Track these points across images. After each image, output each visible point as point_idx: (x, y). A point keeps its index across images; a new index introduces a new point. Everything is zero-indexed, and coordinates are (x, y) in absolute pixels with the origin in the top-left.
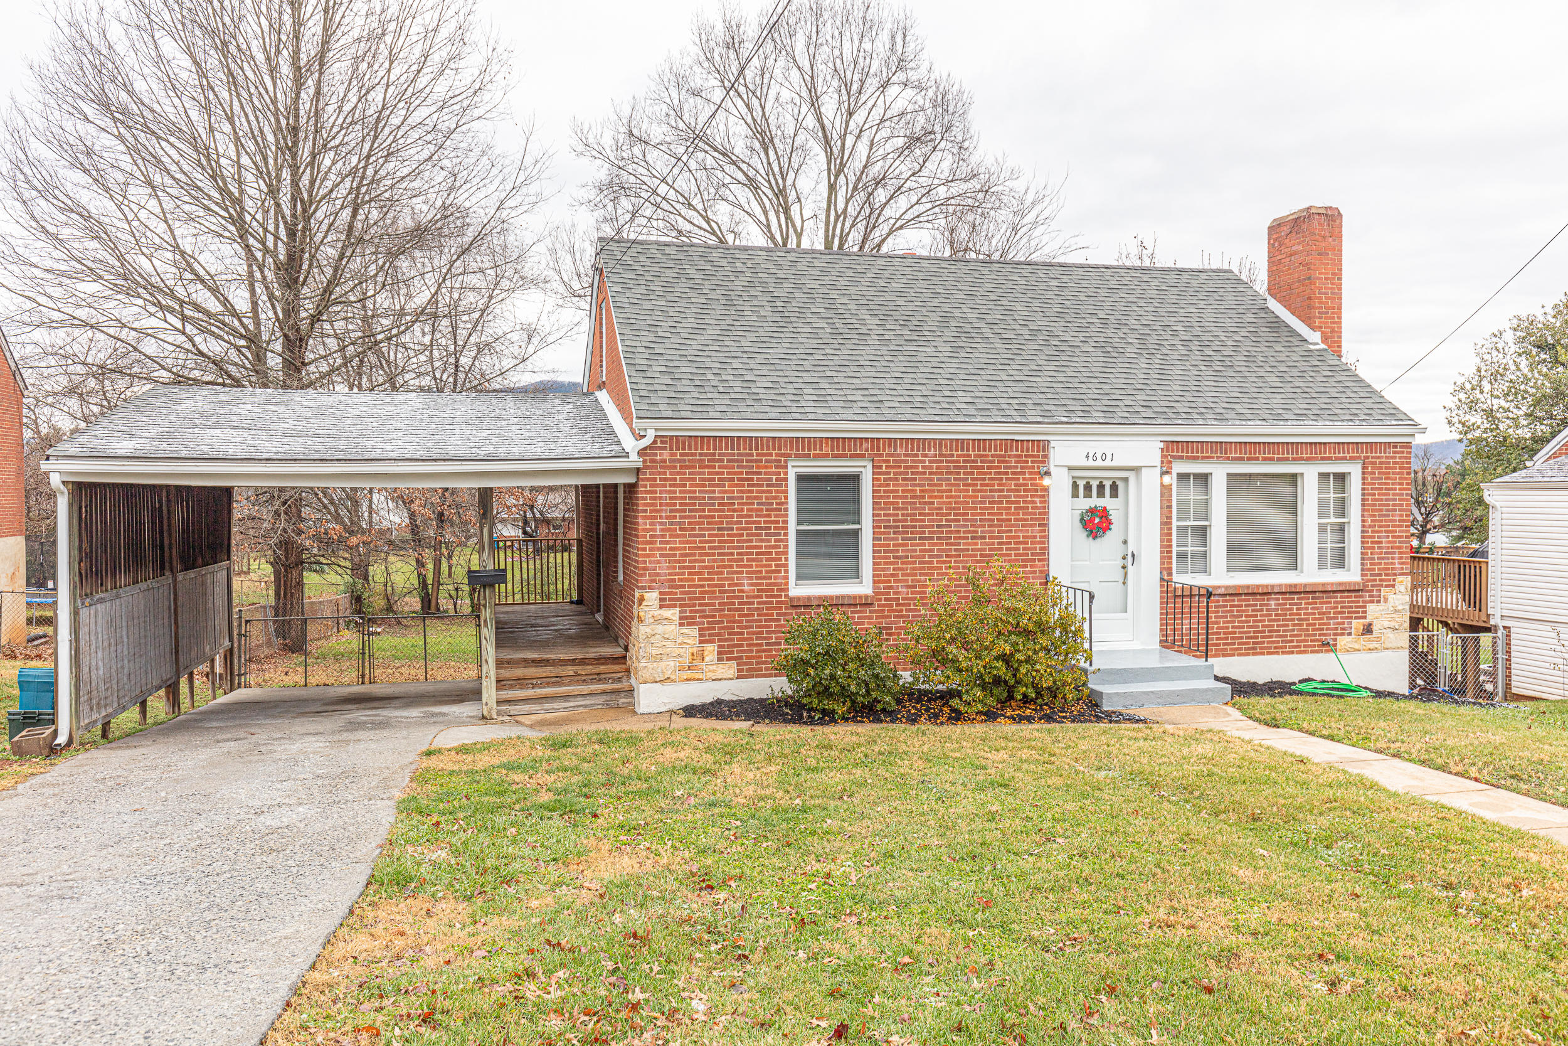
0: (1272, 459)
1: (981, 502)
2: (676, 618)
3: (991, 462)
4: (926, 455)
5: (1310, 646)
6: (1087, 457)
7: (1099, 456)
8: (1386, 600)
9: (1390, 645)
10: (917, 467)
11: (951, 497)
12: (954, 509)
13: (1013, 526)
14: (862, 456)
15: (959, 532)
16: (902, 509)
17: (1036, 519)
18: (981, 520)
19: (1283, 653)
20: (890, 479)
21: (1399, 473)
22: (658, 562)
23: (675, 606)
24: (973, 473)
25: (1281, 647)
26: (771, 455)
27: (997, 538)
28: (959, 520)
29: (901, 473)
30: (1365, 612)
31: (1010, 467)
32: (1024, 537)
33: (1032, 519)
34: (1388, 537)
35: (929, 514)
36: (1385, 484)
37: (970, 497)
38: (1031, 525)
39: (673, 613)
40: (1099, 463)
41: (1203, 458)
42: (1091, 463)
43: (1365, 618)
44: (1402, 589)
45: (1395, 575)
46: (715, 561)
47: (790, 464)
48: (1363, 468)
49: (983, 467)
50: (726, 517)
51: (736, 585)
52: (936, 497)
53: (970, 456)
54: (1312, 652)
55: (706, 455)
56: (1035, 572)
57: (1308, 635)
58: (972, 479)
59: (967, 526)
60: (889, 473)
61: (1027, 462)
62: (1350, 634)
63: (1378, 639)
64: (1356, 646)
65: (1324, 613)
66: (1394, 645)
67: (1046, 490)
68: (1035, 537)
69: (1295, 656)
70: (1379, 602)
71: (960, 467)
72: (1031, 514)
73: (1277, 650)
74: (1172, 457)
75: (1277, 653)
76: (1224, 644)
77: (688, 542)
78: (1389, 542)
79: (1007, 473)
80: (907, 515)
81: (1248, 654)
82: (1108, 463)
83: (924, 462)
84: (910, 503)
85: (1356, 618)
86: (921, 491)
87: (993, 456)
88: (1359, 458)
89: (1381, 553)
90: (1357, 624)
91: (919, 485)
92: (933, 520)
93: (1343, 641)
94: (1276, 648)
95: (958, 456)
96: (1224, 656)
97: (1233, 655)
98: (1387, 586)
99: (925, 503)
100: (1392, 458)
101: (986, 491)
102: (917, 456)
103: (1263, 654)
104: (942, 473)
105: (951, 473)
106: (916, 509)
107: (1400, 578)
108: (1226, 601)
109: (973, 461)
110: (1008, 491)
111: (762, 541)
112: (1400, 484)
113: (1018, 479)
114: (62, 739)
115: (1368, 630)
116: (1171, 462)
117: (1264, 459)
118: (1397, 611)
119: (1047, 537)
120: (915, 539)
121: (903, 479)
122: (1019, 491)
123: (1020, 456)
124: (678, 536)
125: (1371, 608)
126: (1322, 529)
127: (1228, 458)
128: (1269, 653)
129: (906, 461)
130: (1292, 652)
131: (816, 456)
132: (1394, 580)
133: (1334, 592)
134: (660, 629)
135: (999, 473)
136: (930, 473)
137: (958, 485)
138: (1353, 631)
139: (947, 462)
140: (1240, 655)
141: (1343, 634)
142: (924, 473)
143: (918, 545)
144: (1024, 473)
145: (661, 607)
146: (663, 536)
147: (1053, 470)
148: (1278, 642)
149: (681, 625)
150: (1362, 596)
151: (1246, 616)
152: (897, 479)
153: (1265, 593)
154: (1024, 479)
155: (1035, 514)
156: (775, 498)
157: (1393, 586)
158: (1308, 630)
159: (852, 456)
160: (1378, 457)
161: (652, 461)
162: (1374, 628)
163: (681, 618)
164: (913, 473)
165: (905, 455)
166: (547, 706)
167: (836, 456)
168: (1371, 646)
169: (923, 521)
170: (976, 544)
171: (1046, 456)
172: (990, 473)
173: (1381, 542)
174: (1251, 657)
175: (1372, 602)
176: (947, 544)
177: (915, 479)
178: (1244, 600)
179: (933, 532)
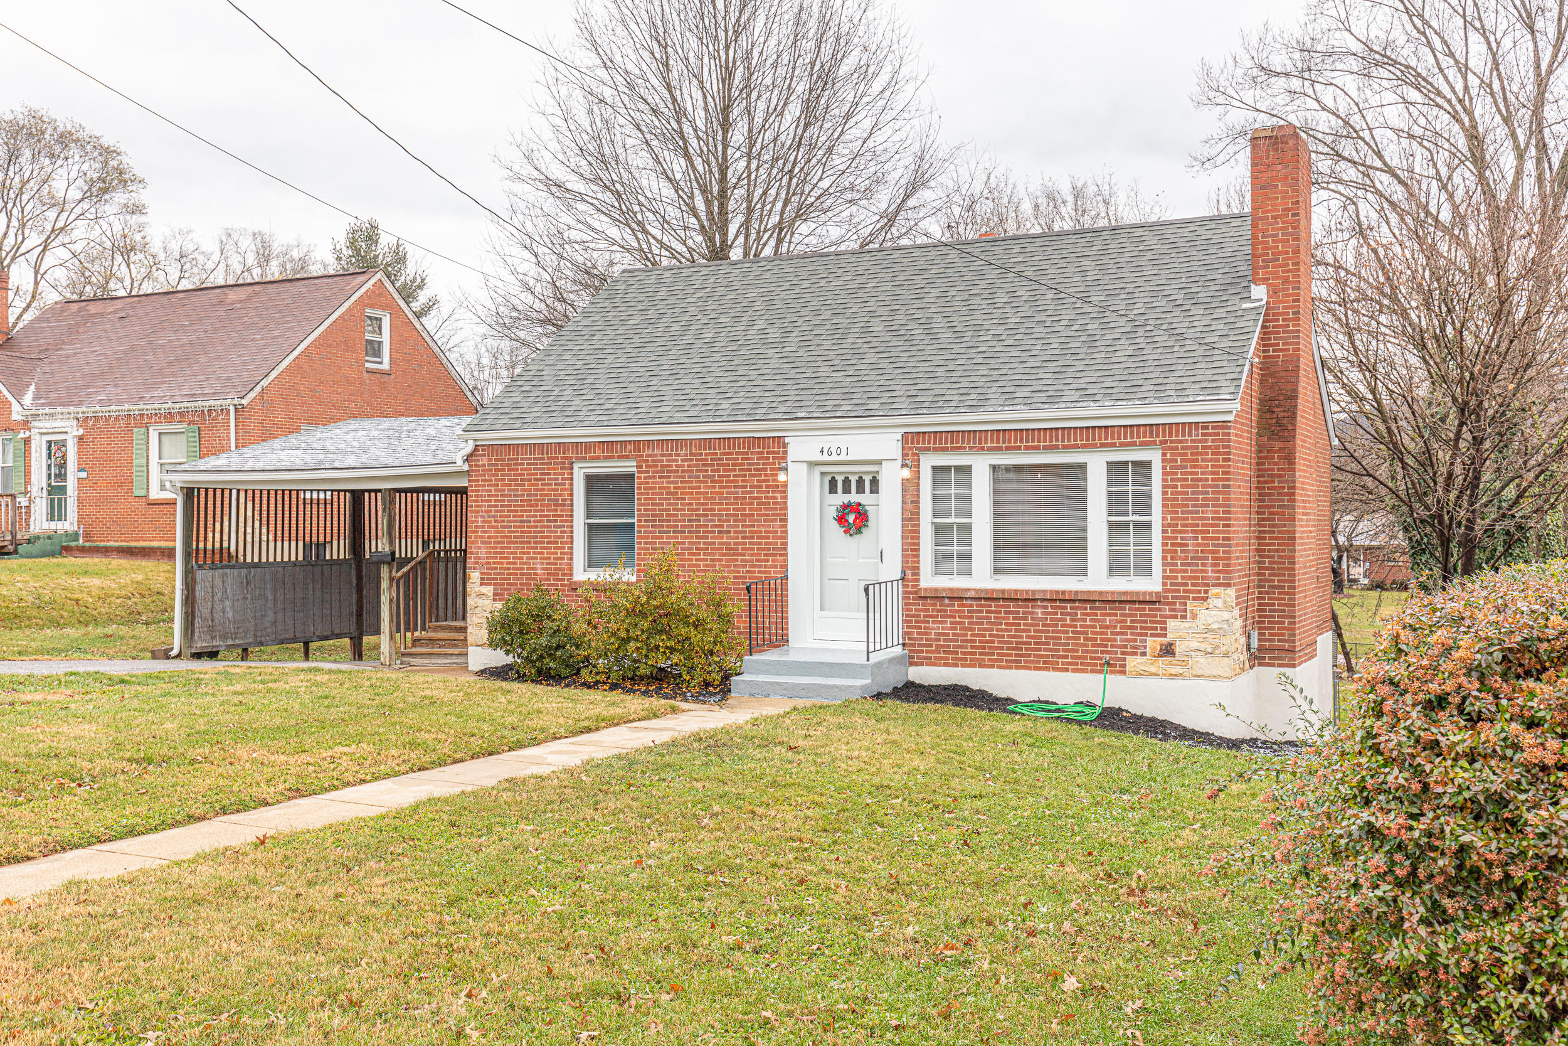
0: (1037, 448)
1: (726, 498)
2: (491, 594)
3: (735, 459)
4: (678, 455)
5: (1089, 664)
6: (822, 452)
7: (833, 450)
8: (1194, 616)
9: (1201, 672)
10: (671, 466)
11: (700, 493)
12: (703, 504)
13: (755, 521)
14: (627, 457)
15: (707, 526)
16: (659, 504)
17: (777, 515)
18: (727, 515)
19: (1054, 669)
20: (649, 477)
21: (1211, 460)
22: (480, 548)
23: (490, 584)
24: (719, 471)
25: (1052, 663)
26: (557, 458)
27: (741, 532)
28: (707, 515)
29: (658, 472)
30: (1166, 629)
31: (753, 464)
32: (766, 532)
33: (773, 515)
34: (1196, 538)
35: (682, 510)
36: (1191, 473)
37: (716, 493)
38: (773, 521)
39: (488, 590)
40: (834, 457)
41: (953, 449)
42: (826, 458)
43: (1165, 636)
44: (1219, 603)
45: (1208, 585)
46: (517, 548)
47: (576, 466)
48: (1164, 455)
49: (728, 465)
50: (526, 511)
51: (533, 569)
52: (687, 493)
53: (716, 454)
54: (1092, 671)
55: (512, 459)
56: (776, 567)
57: (1087, 651)
58: (719, 476)
59: (714, 521)
60: (648, 472)
61: (768, 458)
62: (1144, 654)
63: (1184, 663)
64: (1153, 670)
65: (1107, 627)
66: (1208, 673)
67: (785, 485)
68: (776, 532)
69: (1070, 674)
70: (1184, 617)
71: (708, 465)
72: (772, 509)
73: (1046, 665)
74: (917, 449)
75: (1047, 669)
76: (981, 654)
77: (499, 532)
78: (1198, 545)
79: (750, 470)
80: (663, 510)
81: (1010, 668)
82: (843, 457)
83: (677, 461)
84: (666, 499)
85: (1152, 635)
86: (675, 488)
87: (737, 453)
88: (1154, 443)
89: (1186, 558)
90: (1153, 644)
91: (673, 482)
92: (684, 515)
93: (1132, 662)
94: (1044, 663)
95: (706, 454)
96: (981, 666)
97: (992, 667)
98: (1194, 599)
99: (678, 499)
100: (1201, 441)
101: (730, 487)
102: (671, 455)
103: (1029, 668)
104: (692, 471)
105: (700, 471)
106: (670, 504)
107: (1214, 591)
108: (981, 606)
109: (720, 459)
110: (751, 487)
111: (551, 532)
112: (1212, 473)
113: (760, 475)
114: (174, 652)
115: (1168, 650)
116: (917, 455)
117: (1027, 448)
118: (1208, 630)
119: (786, 532)
120: (669, 532)
121: (660, 477)
122: (761, 487)
123: (762, 453)
124: (493, 527)
125: (1172, 624)
126: (1113, 527)
127: (983, 449)
128: (1036, 668)
129: (662, 461)
130: (1067, 670)
131: (591, 458)
132: (1206, 592)
133: (1121, 602)
134: (480, 602)
135: (743, 470)
136: (683, 471)
137: (706, 482)
138: (1148, 650)
139: (697, 460)
140: (999, 667)
141: (1135, 654)
142: (677, 471)
143: (672, 538)
144: (766, 469)
145: (481, 584)
146: (483, 527)
147: (790, 466)
148: (1048, 657)
149: (495, 600)
150: (1159, 610)
151: (1006, 624)
152: (654, 477)
153: (1029, 599)
154: (766, 475)
155: (776, 509)
156: (560, 495)
157: (1205, 599)
158: (1086, 645)
159: (618, 457)
160: (1181, 442)
161: (477, 466)
162: (1178, 650)
163: (495, 594)
164: (668, 472)
165: (662, 455)
166: (433, 661)
167: (606, 458)
168: (1173, 671)
169: (676, 515)
170: (722, 538)
171: (785, 452)
172: (735, 470)
173: (1186, 545)
174: (1014, 671)
175: (1175, 617)
176: (697, 537)
177: (669, 477)
178: (1003, 606)
179: (685, 526)
